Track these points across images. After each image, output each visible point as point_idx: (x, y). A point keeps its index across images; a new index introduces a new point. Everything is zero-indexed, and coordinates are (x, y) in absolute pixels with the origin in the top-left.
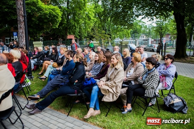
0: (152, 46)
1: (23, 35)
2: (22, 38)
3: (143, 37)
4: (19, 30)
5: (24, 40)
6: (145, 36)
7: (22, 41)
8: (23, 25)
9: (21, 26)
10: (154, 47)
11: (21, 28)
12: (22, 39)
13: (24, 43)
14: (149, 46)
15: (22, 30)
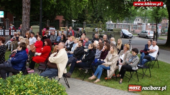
0: (146, 33)
1: (27, 20)
2: (26, 22)
3: (139, 20)
4: (23, 16)
5: (27, 25)
6: (140, 19)
7: (26, 26)
8: (27, 12)
9: (26, 12)
10: (148, 33)
11: (25, 14)
12: (26, 24)
13: (27, 28)
14: (143, 32)
15: (27, 16)
